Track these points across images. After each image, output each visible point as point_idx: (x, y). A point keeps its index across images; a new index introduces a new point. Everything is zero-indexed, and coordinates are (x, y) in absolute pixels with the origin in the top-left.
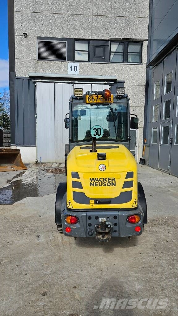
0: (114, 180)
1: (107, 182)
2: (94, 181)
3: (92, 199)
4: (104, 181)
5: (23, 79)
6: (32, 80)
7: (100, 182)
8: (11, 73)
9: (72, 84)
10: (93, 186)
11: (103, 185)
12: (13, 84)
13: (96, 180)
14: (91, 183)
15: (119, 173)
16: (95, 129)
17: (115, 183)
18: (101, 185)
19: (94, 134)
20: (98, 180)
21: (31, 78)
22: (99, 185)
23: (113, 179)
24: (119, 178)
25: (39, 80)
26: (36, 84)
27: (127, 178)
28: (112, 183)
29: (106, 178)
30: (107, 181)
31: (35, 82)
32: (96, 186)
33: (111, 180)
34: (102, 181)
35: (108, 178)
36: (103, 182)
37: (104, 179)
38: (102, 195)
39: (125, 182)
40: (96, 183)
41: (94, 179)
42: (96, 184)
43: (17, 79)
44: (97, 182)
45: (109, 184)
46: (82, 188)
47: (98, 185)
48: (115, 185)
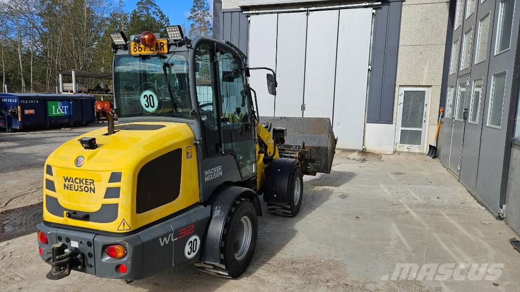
0: (93, 183)
1: (84, 186)
2: (69, 182)
3: (66, 210)
4: (80, 183)
5: (232, 12)
6: (244, 12)
7: (75, 184)
8: (216, 4)
9: (306, 13)
10: (68, 189)
11: (80, 189)
12: (218, 21)
13: (71, 180)
14: (65, 185)
15: (99, 173)
16: (146, 97)
17: (94, 188)
18: (76, 189)
19: (146, 105)
20: (73, 181)
21: (244, 8)
22: (75, 190)
23: (92, 181)
24: (100, 181)
25: (254, 12)
26: (249, 19)
27: (110, 181)
28: (90, 187)
29: (83, 179)
30: (84, 183)
31: (248, 16)
32: (70, 190)
33: (89, 183)
34: (77, 183)
35: (86, 180)
36: (79, 185)
37: (81, 181)
38: (78, 205)
39: (108, 189)
40: (71, 185)
41: (69, 178)
42: (71, 187)
43: (224, 12)
44: (72, 183)
45: (86, 189)
46: (54, 191)
47: (73, 189)
48: (94, 192)
